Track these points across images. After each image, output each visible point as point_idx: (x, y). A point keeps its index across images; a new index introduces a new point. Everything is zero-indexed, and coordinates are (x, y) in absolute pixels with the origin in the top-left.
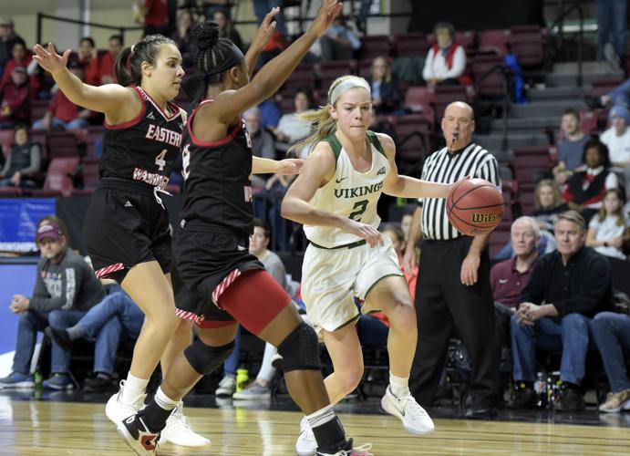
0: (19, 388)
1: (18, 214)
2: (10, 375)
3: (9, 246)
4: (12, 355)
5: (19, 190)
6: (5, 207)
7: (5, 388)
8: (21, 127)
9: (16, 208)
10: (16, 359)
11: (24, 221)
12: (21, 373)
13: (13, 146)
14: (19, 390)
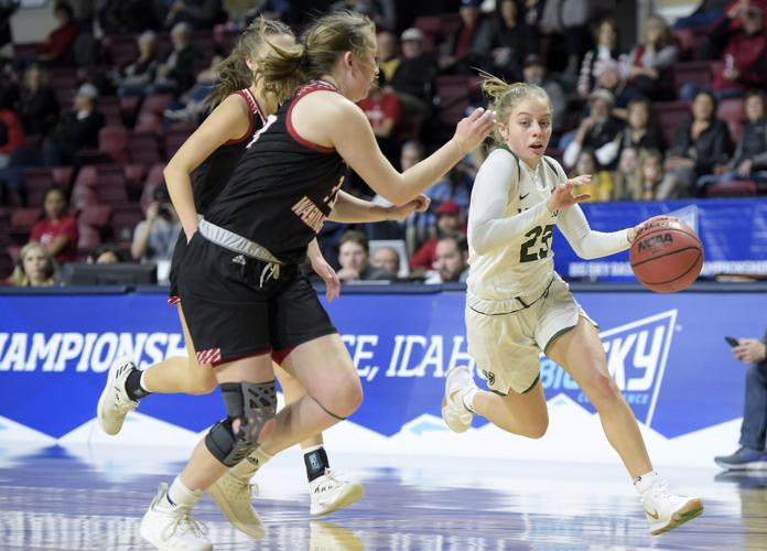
0: (750, 470)
1: (750, 219)
2: (737, 452)
3: (739, 267)
4: (737, 424)
5: (752, 186)
6: (732, 211)
7: (731, 470)
8: (755, 93)
9: (747, 211)
10: (744, 430)
11: (760, 230)
12: (752, 448)
13: (744, 122)
14: (750, 474)
